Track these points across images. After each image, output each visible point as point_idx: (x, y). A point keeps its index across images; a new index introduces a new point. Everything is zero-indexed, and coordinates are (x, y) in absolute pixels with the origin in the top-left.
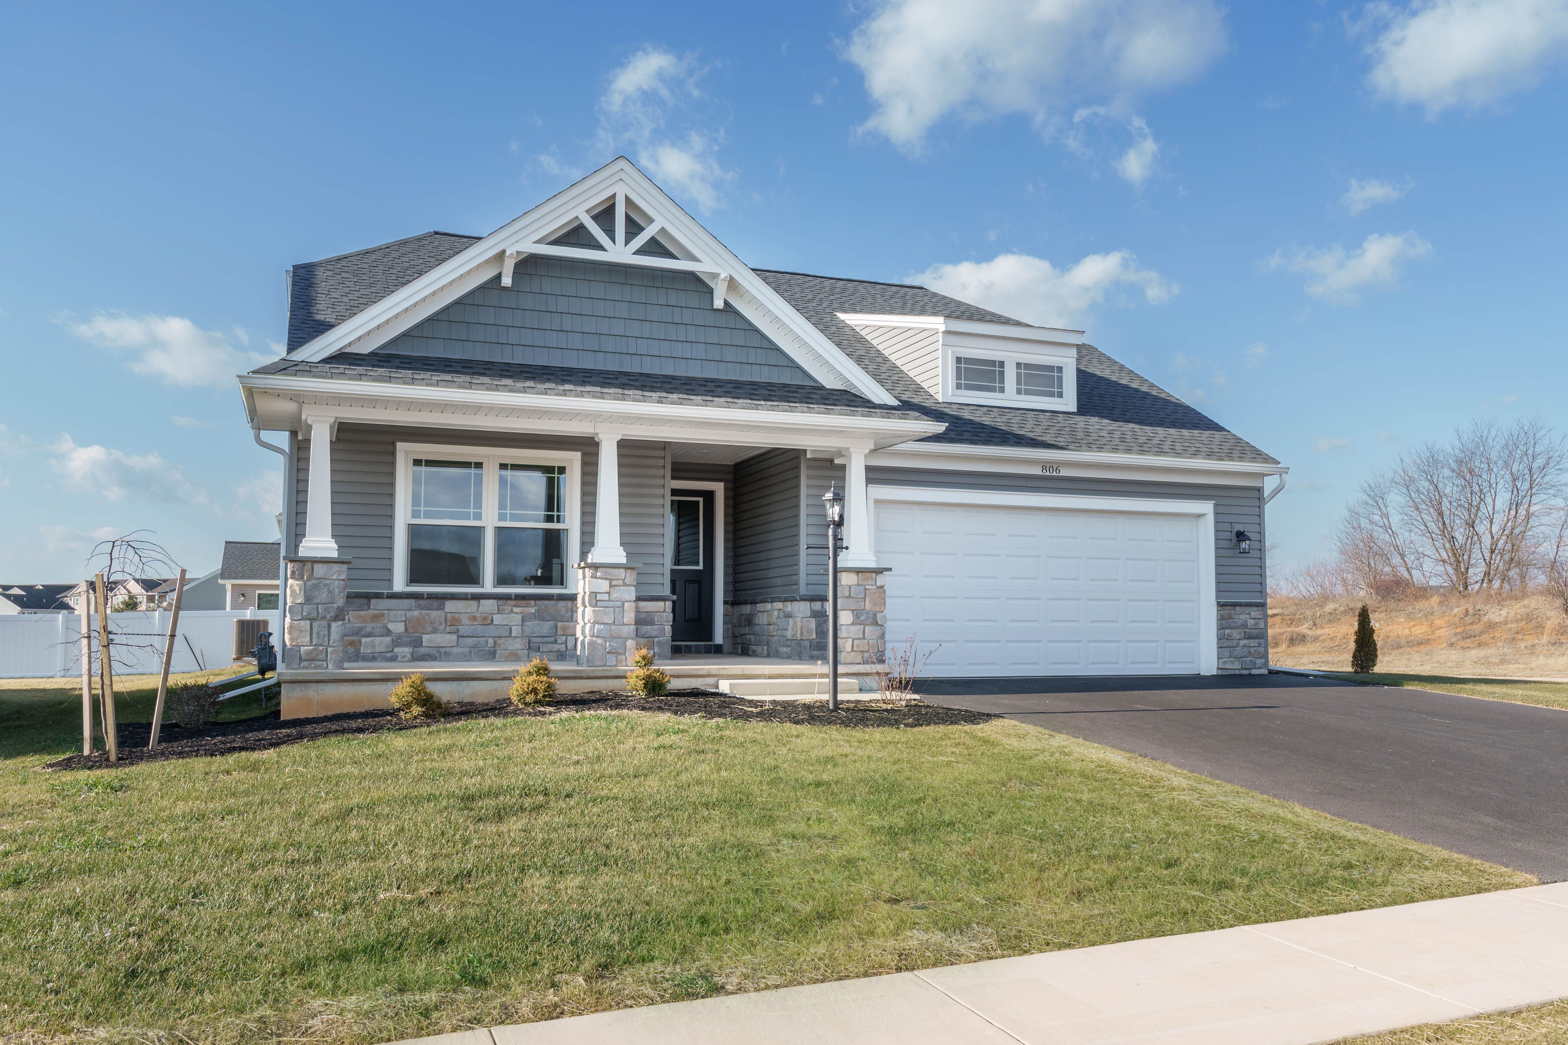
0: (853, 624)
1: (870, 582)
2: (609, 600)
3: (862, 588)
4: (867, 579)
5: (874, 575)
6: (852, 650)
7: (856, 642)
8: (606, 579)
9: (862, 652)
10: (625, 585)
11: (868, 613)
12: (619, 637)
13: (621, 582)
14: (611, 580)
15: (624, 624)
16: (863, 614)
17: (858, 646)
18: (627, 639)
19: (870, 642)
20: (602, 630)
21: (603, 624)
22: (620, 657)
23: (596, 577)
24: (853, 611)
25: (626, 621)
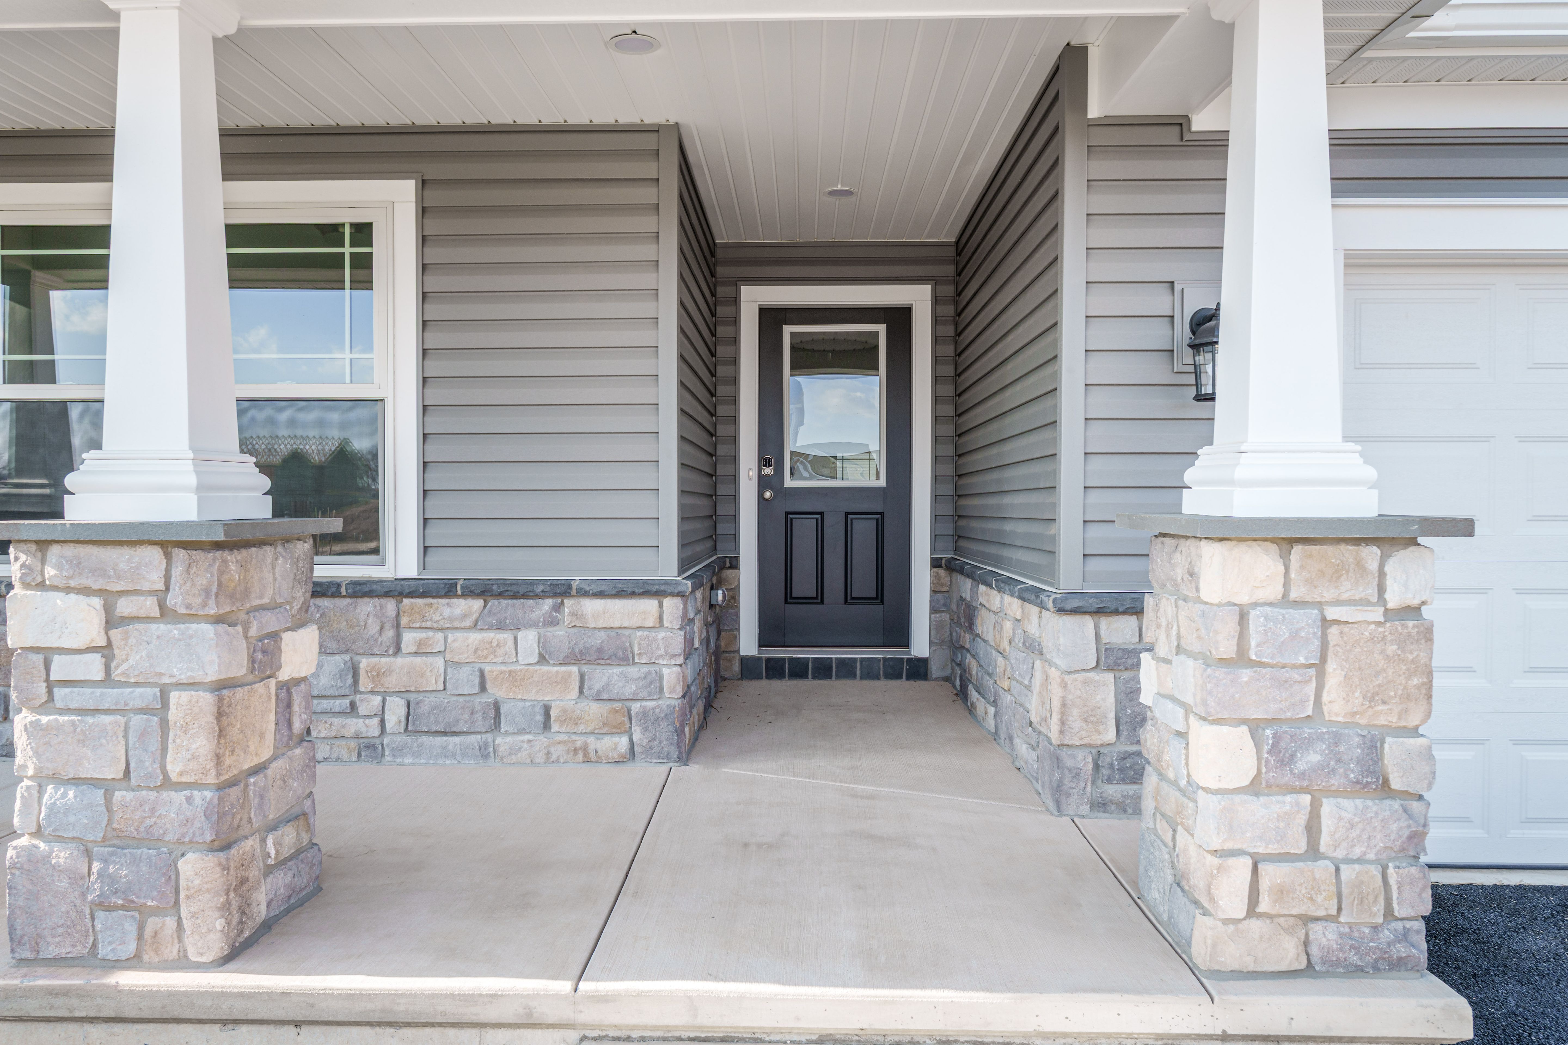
0: (1255, 788)
1: (1347, 589)
2: (108, 680)
3: (1306, 619)
4: (1337, 574)
5: (1370, 555)
6: (1252, 911)
7: (1270, 874)
8: (86, 591)
9: (1307, 920)
10: (165, 613)
11: (1337, 738)
12: (150, 840)
13: (150, 606)
14: (109, 598)
15: (167, 784)
16: (1309, 742)
17: (1281, 893)
18: (182, 847)
19: (1347, 872)
20: (68, 810)
21: (76, 781)
22: (152, 923)
23: (41, 586)
24: (1255, 727)
25: (174, 769)
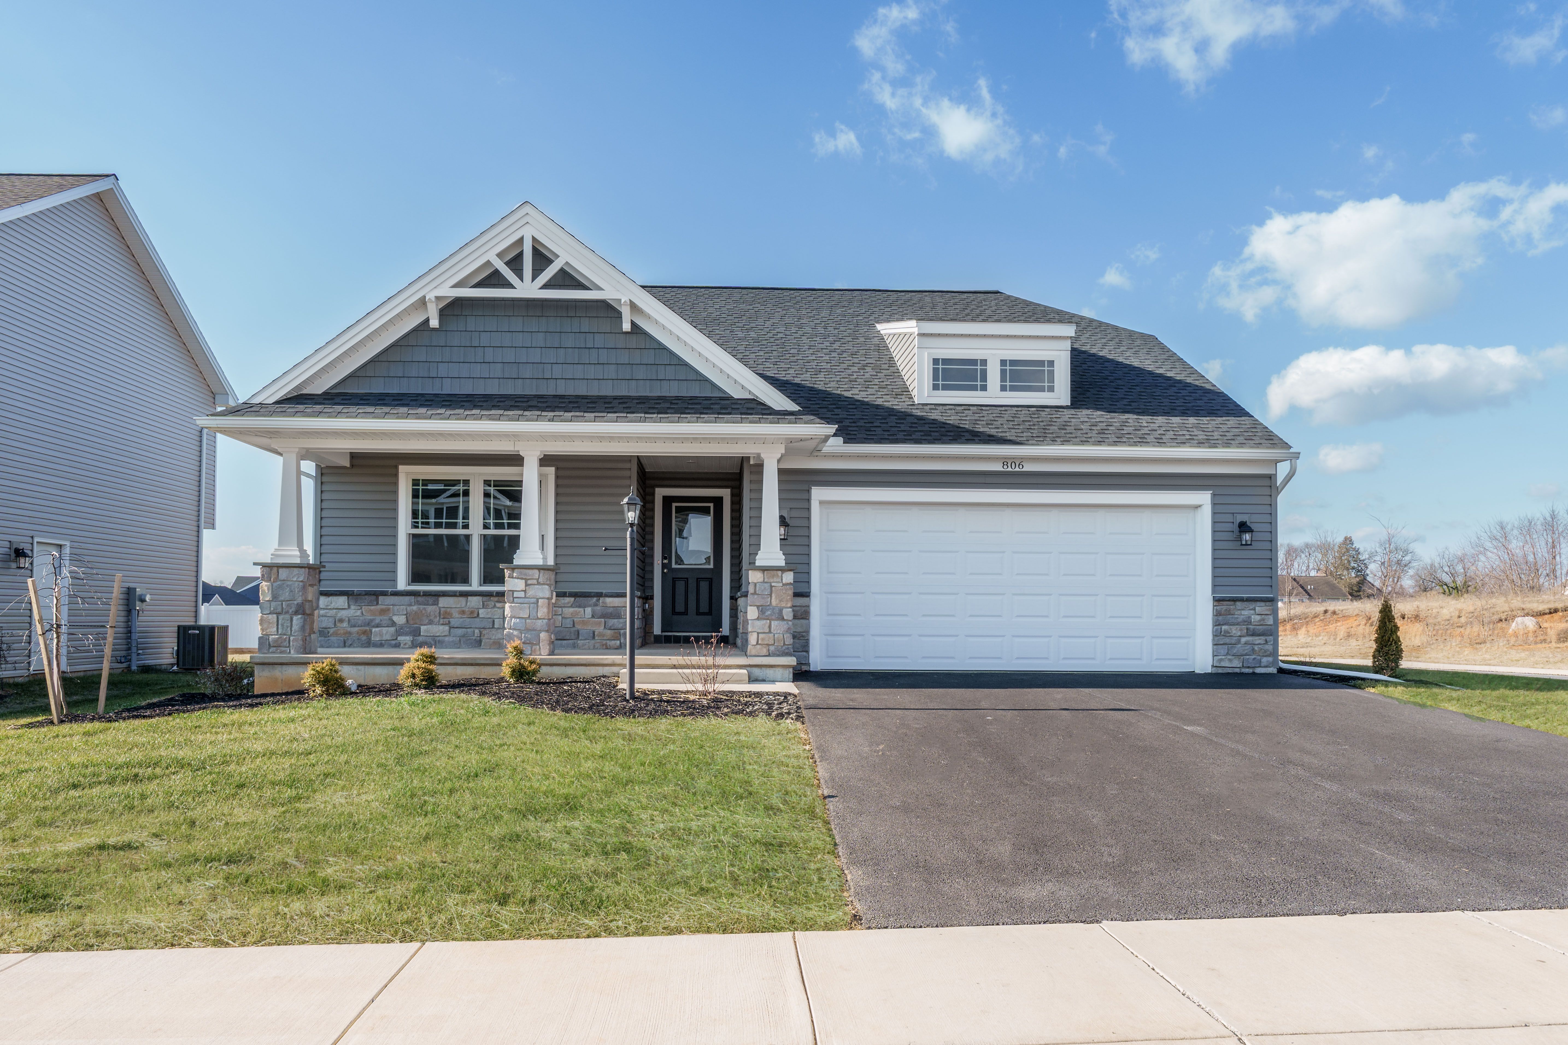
0: (758, 619)
1: (775, 579)
2: (525, 597)
3: (767, 585)
4: (773, 576)
5: (780, 573)
6: (757, 643)
7: (761, 636)
8: (522, 579)
9: (768, 645)
10: (539, 584)
11: (774, 609)
12: (534, 630)
13: (535, 582)
14: (526, 580)
15: (538, 618)
16: (768, 610)
17: (763, 639)
18: (541, 631)
19: (776, 636)
20: (517, 623)
21: (519, 618)
22: (534, 647)
23: (513, 577)
24: (758, 607)
25: (539, 615)
